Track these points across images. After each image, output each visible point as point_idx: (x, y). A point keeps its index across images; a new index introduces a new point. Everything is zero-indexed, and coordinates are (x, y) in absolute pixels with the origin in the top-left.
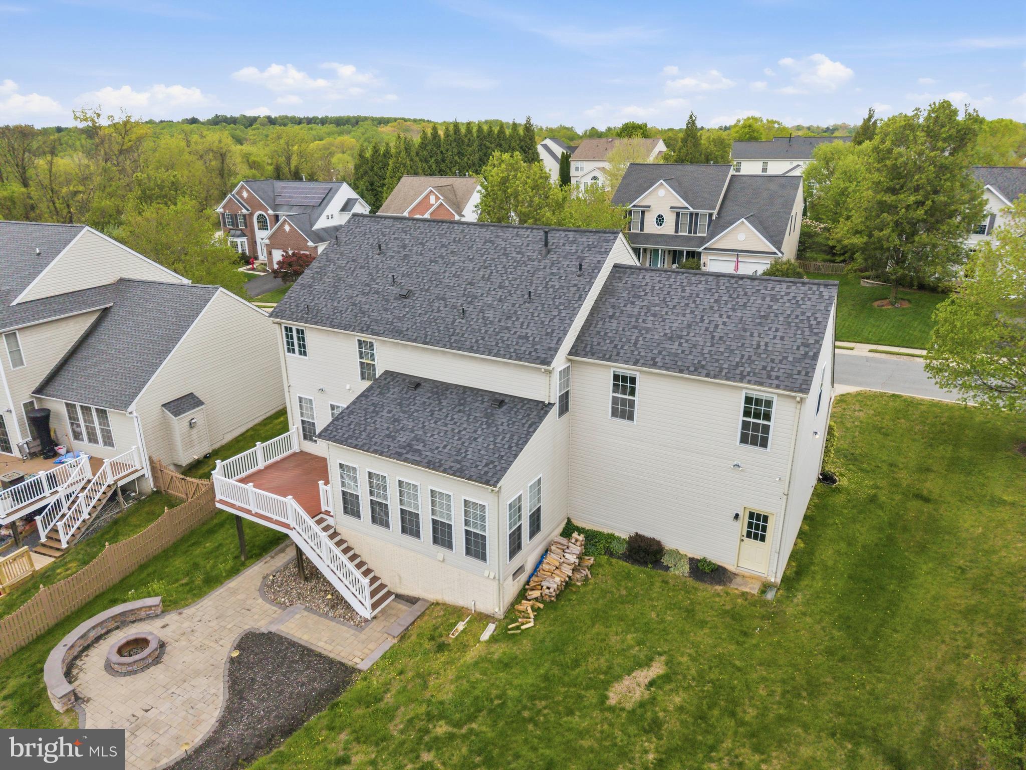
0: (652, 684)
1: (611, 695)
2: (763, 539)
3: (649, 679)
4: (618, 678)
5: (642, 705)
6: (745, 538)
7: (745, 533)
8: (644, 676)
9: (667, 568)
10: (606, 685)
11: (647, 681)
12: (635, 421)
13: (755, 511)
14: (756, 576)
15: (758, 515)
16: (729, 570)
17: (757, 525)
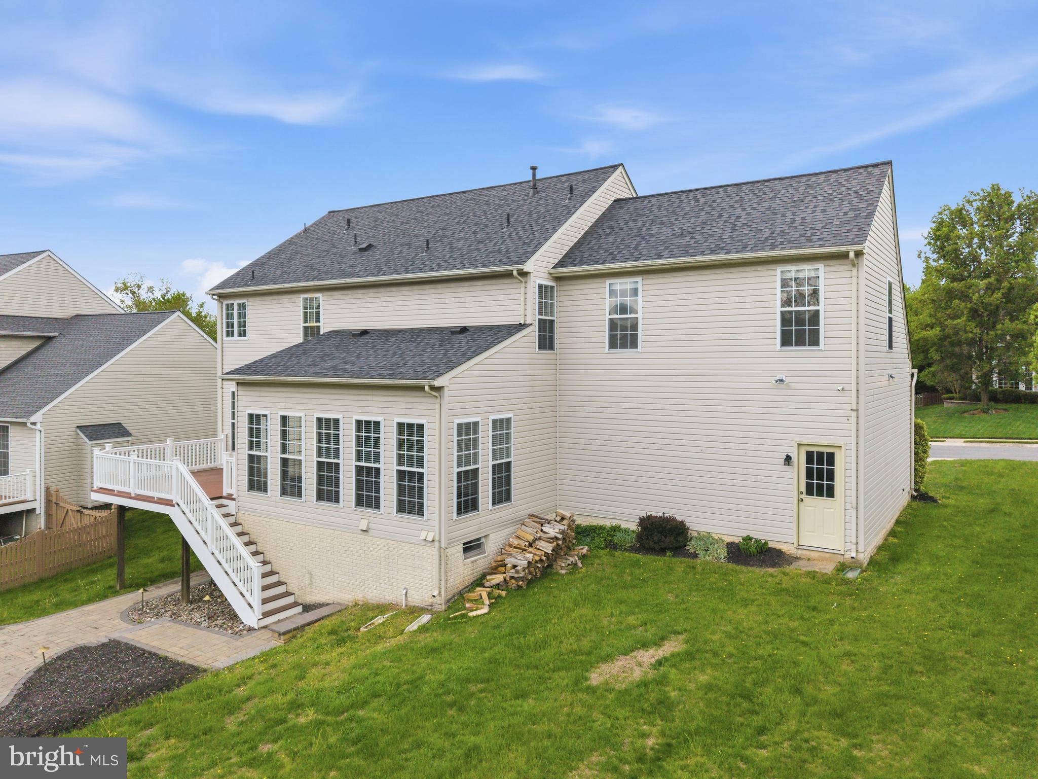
0: (660, 663)
1: (593, 675)
2: (831, 493)
3: (656, 658)
4: (606, 659)
5: (644, 684)
6: (804, 496)
7: (803, 488)
8: (648, 656)
9: (695, 556)
10: (588, 666)
11: (653, 661)
12: (640, 349)
13: (815, 449)
14: (828, 555)
15: (820, 454)
16: (787, 552)
17: (820, 471)
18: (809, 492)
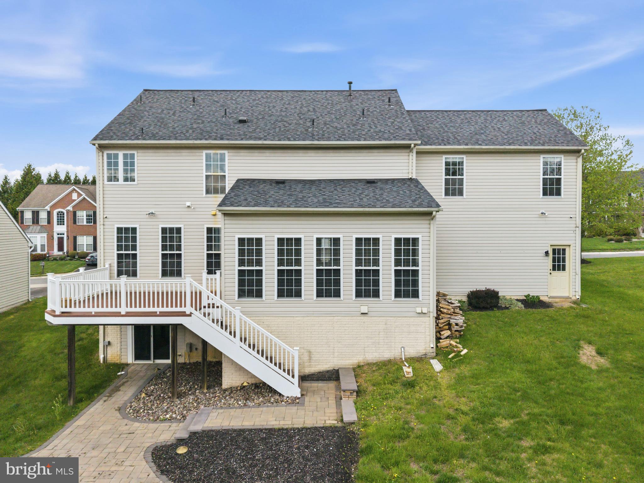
2: (564, 268)
6: (552, 271)
7: (551, 268)
9: (507, 308)
11: (595, 353)
12: (465, 196)
13: (557, 247)
14: (564, 299)
15: (559, 250)
16: (544, 301)
17: (559, 258)
18: (554, 269)
